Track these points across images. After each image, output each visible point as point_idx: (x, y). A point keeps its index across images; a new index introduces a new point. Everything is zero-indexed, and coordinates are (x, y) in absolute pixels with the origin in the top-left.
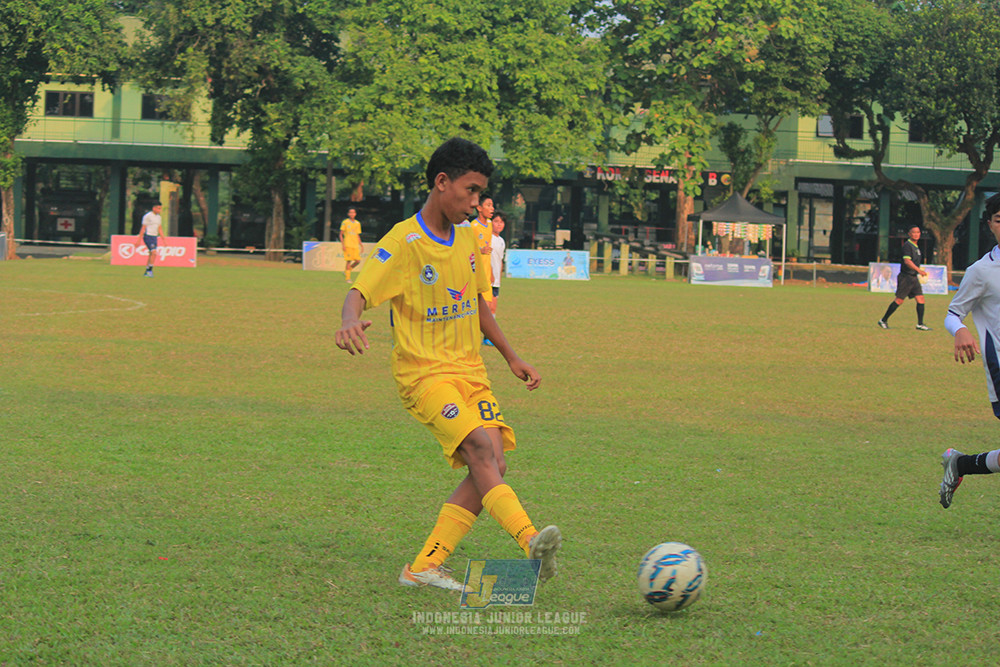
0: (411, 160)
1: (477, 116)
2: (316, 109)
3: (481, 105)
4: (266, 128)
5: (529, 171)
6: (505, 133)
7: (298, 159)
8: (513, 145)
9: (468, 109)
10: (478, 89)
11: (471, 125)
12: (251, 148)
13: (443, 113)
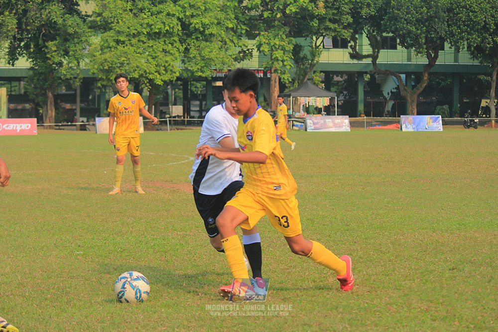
0: (139, 73)
1: (170, 45)
2: (77, 45)
3: (172, 39)
4: (48, 56)
5: (200, 74)
6: (184, 53)
7: (68, 73)
8: (190, 60)
9: (165, 41)
10: (172, 30)
11: (167, 50)
12: (32, 67)
13: (152, 45)
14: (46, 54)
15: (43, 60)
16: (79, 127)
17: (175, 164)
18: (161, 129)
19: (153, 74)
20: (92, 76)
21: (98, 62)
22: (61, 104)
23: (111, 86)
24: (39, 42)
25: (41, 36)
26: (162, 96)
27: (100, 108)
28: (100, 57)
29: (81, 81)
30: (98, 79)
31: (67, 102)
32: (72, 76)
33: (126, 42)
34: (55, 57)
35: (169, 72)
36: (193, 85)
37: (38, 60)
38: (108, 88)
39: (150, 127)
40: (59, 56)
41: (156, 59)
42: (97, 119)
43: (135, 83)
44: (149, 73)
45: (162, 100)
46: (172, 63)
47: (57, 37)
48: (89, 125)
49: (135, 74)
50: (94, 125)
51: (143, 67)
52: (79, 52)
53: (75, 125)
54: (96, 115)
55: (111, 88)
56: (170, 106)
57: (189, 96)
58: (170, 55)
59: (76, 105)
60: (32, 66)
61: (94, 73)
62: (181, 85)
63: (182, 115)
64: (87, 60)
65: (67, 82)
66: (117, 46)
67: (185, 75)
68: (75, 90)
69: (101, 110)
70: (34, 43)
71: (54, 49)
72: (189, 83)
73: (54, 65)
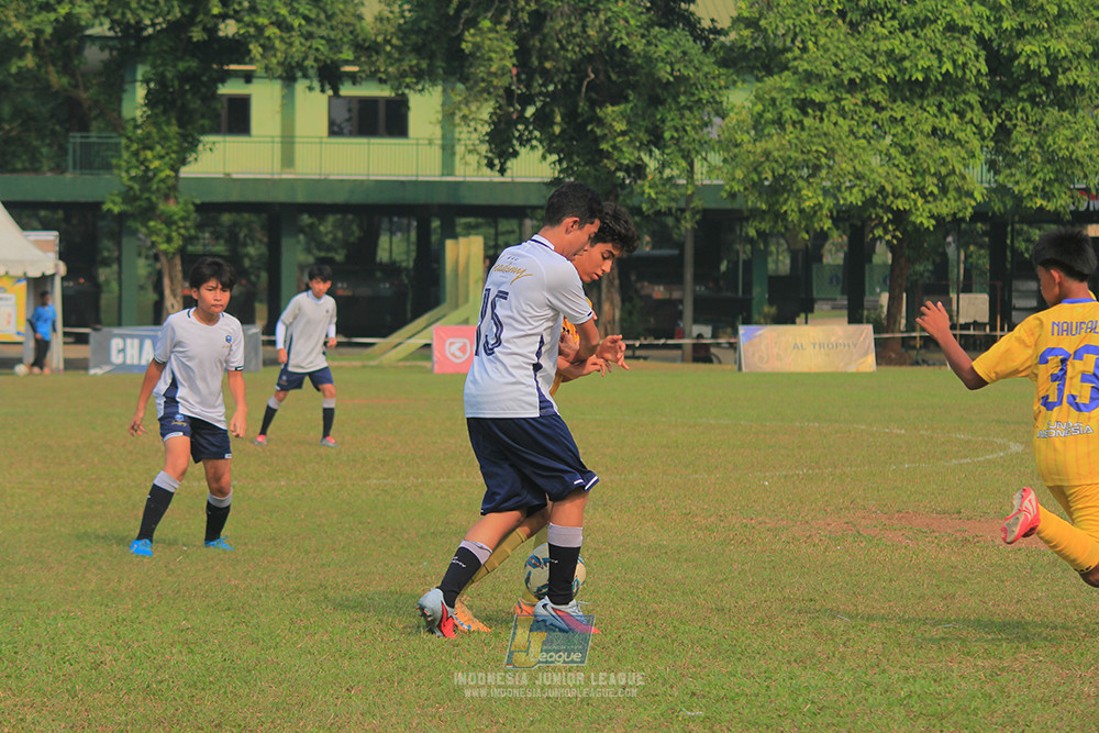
0: (863, 192)
1: (955, 116)
2: (687, 113)
3: (961, 98)
4: (604, 146)
5: (1040, 202)
6: (996, 142)
7: (661, 196)
8: (1012, 160)
9: (940, 106)
10: (960, 74)
11: (947, 132)
12: (555, 179)
13: (904, 114)
14: (597, 140)
15: (589, 157)
16: (689, 351)
17: (968, 463)
18: (925, 362)
19: (906, 197)
20: (728, 205)
21: (747, 162)
22: (639, 285)
23: (783, 235)
24: (577, 106)
25: (584, 90)
26: (930, 267)
27: (751, 300)
28: (750, 147)
29: (698, 217)
30: (746, 214)
31: (656, 279)
32: (673, 205)
33: (828, 107)
34: (624, 149)
35: (952, 194)
36: (1020, 233)
37: (576, 159)
38: (774, 240)
39: (893, 356)
40: (635, 147)
41: (913, 156)
42: (742, 329)
43: (852, 226)
44: (893, 195)
45: (929, 278)
46: (959, 167)
47: (630, 92)
48: (718, 345)
49: (851, 193)
50: (733, 346)
51: (875, 176)
52: (692, 133)
53: (679, 347)
54: (740, 318)
55: (782, 241)
56: (953, 296)
57: (1009, 266)
58: (955, 146)
59: (683, 290)
60: (556, 175)
61: (733, 195)
62: (985, 233)
63: (986, 320)
64: (715, 158)
65: (658, 222)
66: (801, 117)
67: (997, 206)
68: (681, 246)
69: (754, 302)
70: (562, 110)
71: (620, 126)
72: (1009, 228)
73: (620, 174)
